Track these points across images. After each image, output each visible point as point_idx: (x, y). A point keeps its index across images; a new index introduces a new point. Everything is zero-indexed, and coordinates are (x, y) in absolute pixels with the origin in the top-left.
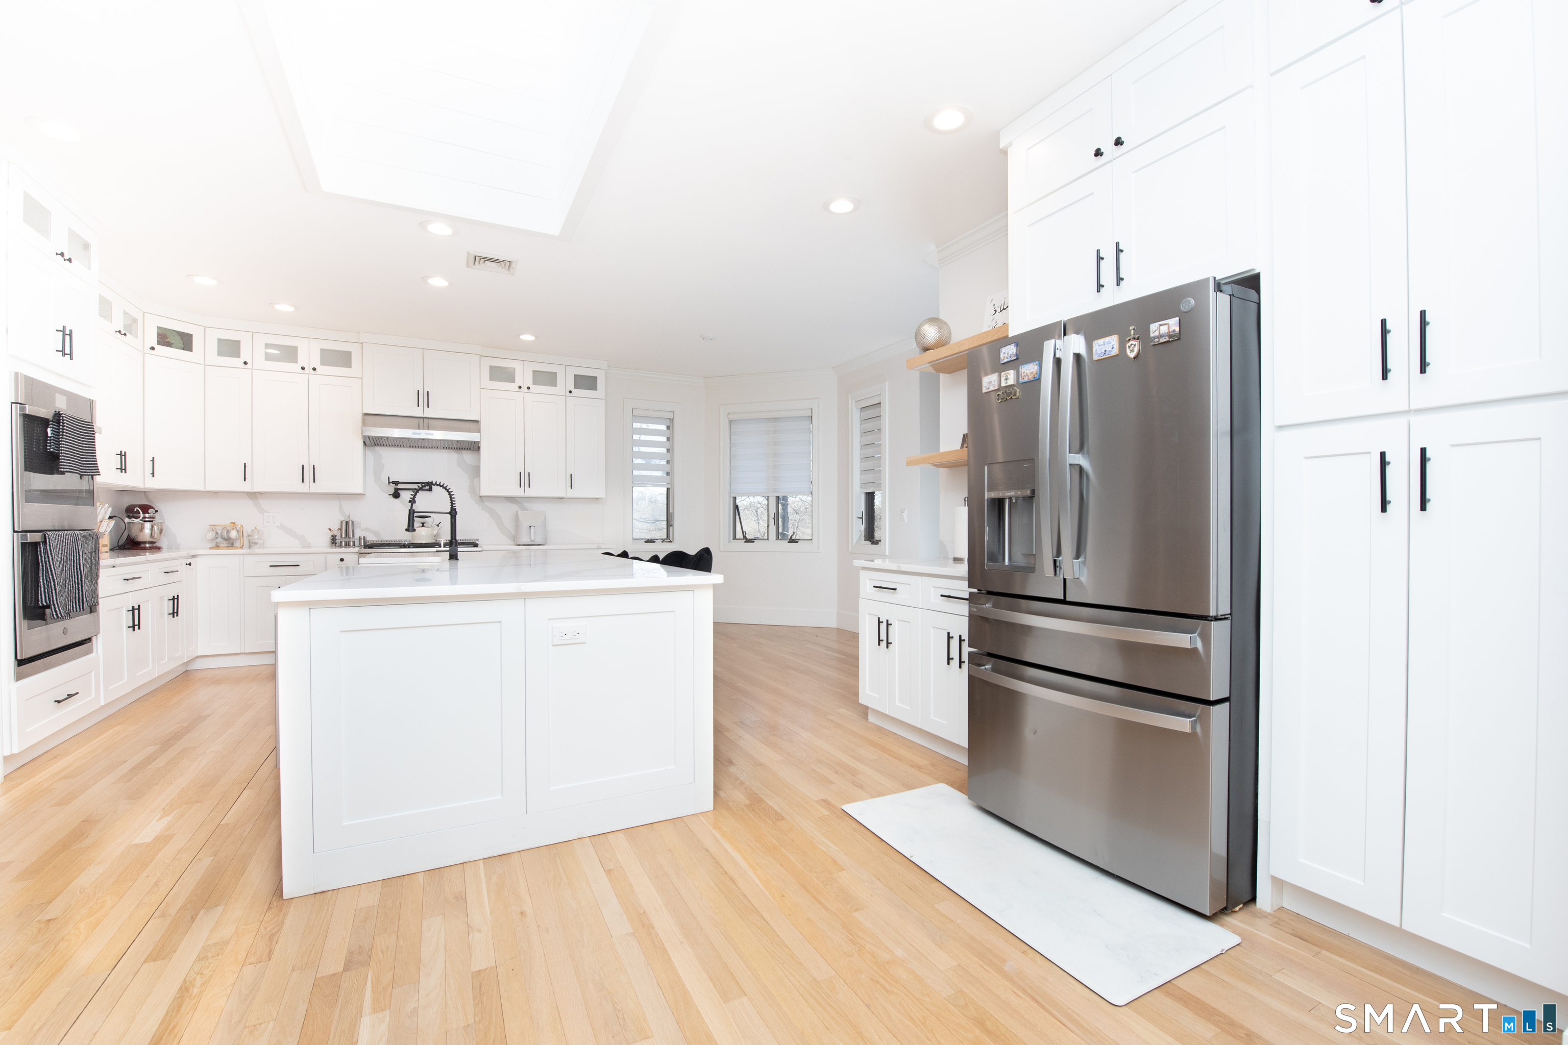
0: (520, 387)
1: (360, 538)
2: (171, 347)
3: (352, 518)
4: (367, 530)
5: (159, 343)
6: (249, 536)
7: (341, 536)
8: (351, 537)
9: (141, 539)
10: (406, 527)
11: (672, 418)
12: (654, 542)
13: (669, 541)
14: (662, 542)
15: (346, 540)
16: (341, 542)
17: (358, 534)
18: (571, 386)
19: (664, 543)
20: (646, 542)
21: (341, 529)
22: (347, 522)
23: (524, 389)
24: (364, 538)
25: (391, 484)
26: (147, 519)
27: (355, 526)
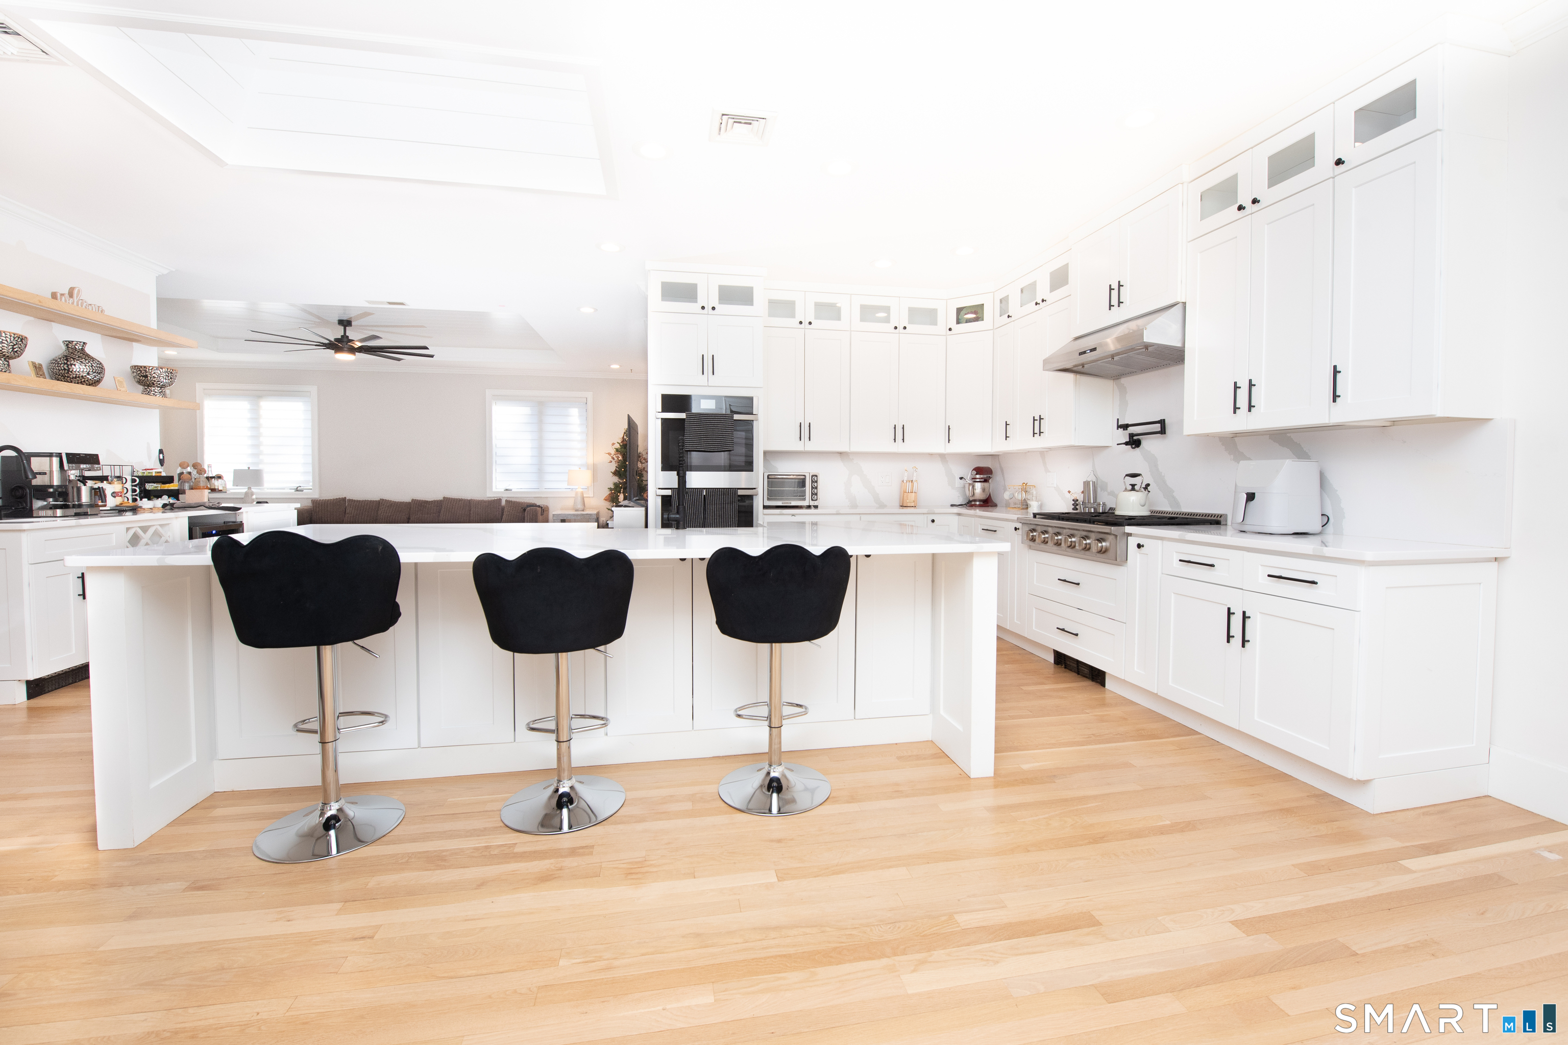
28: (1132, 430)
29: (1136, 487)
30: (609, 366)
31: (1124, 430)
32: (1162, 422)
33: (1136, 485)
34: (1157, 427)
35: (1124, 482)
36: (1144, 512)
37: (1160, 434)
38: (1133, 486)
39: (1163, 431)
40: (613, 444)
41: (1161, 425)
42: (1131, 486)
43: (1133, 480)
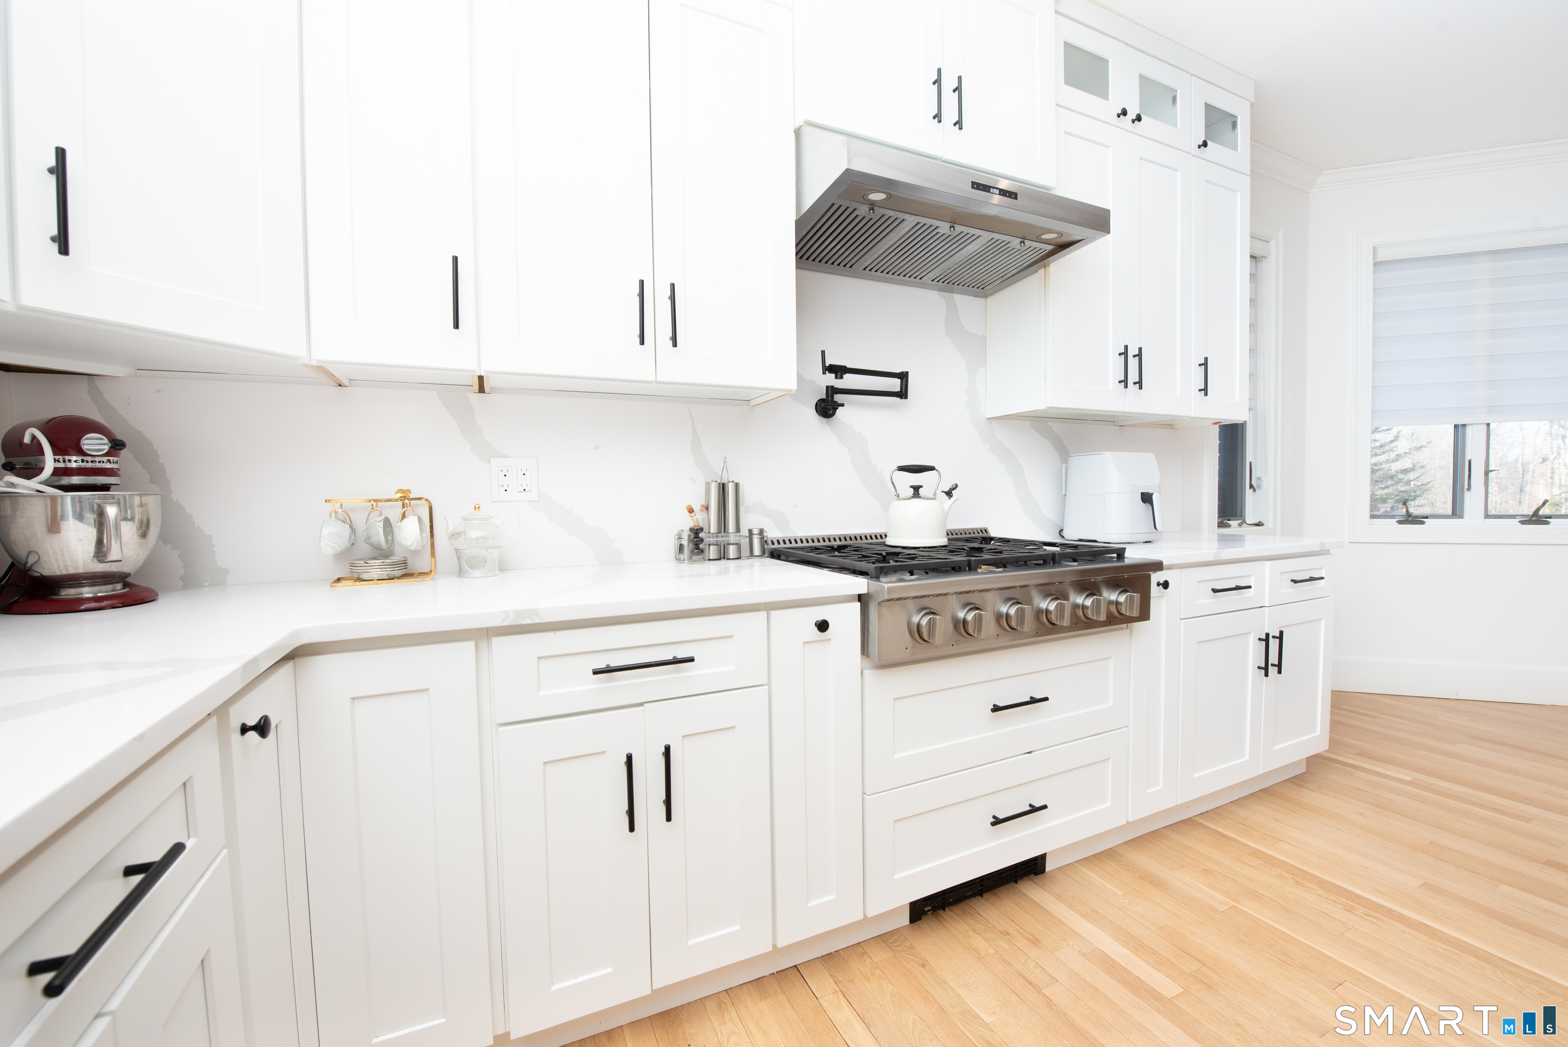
0: (1121, 115)
6: (454, 536)
7: (708, 530)
8: (731, 529)
15: (718, 542)
17: (750, 521)
18: (1201, 130)
21: (706, 507)
22: (722, 486)
23: (1127, 121)
24: (761, 532)
25: (826, 373)
27: (742, 496)
29: (921, 490)
31: (836, 378)
32: (903, 377)
33: (922, 487)
34: (894, 384)
37: (898, 397)
38: (916, 489)
39: (902, 394)
41: (902, 382)
42: (912, 490)
43: (916, 479)
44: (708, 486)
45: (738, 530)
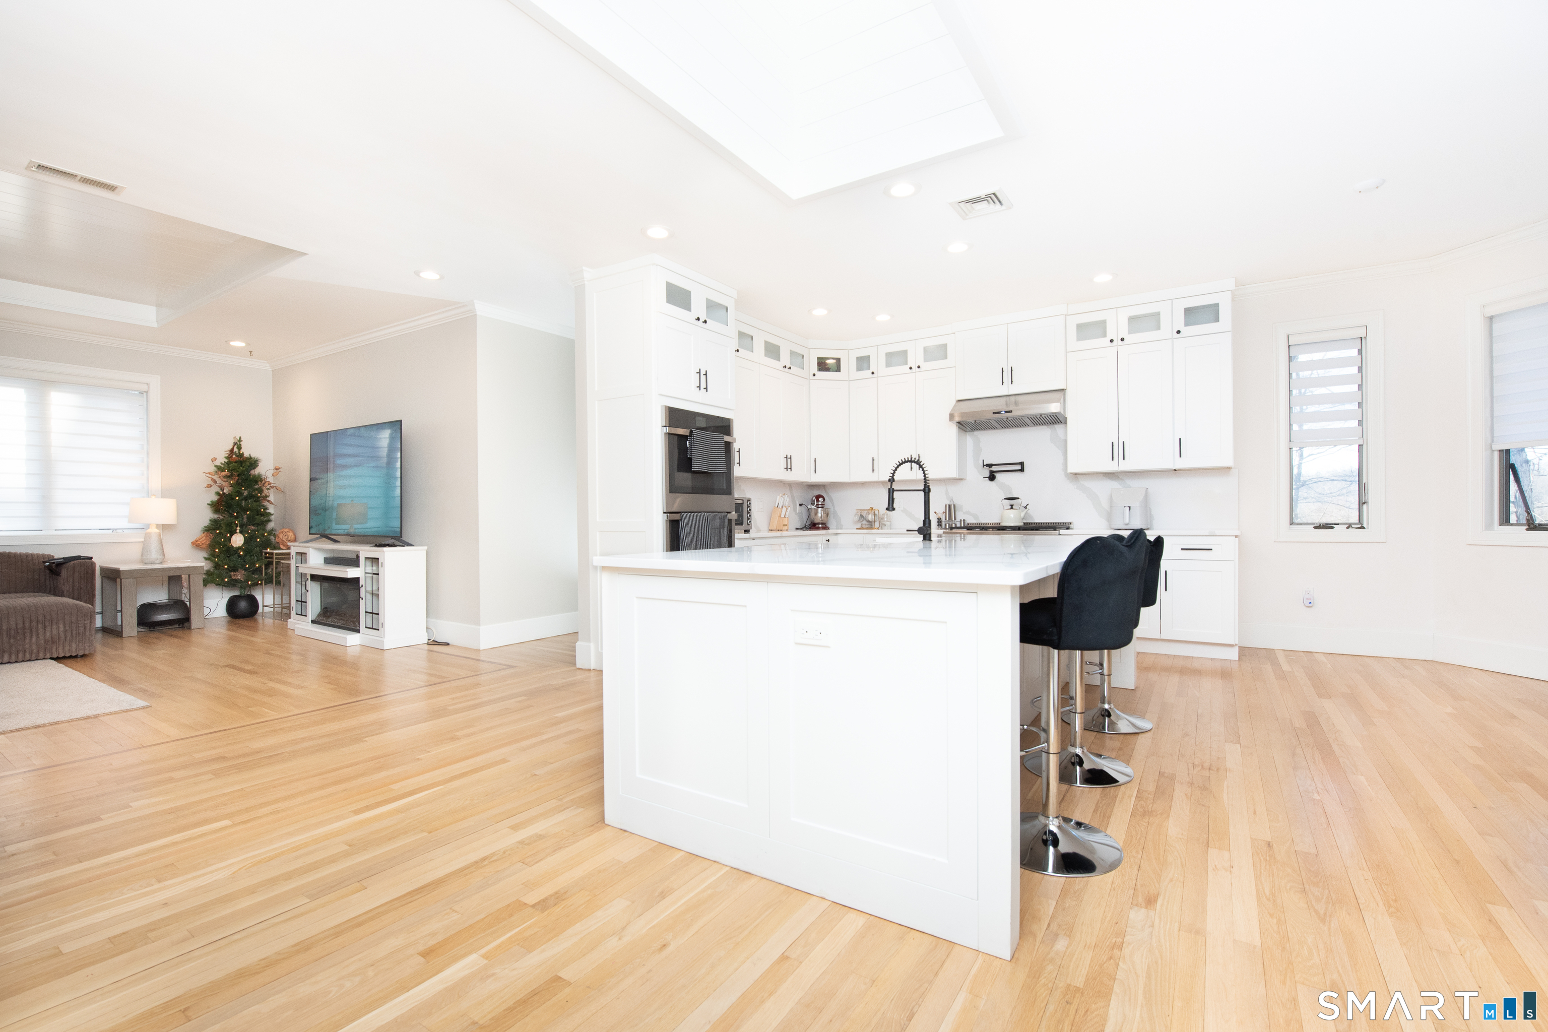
0: (1112, 341)
1: (961, 521)
2: (829, 371)
3: (956, 502)
4: (968, 513)
5: (820, 370)
7: (946, 519)
8: (953, 519)
9: (816, 521)
10: (887, 506)
11: (1363, 335)
12: (1333, 528)
13: (1360, 526)
14: (1348, 528)
15: (949, 523)
16: (945, 525)
17: (960, 516)
18: (1180, 324)
19: (1350, 529)
20: (1315, 528)
21: (945, 512)
22: (949, 505)
23: (1117, 341)
24: (964, 520)
25: (985, 467)
26: (820, 506)
27: (956, 509)
28: (994, 468)
30: (228, 342)
31: (988, 468)
32: (1022, 464)
33: (1015, 505)
34: (1019, 467)
35: (1002, 504)
36: (1019, 523)
37: (1020, 471)
38: (1012, 506)
39: (1022, 470)
40: (214, 460)
41: (1021, 466)
42: (1010, 506)
43: (1012, 502)
44: (946, 505)
45: (955, 519)
